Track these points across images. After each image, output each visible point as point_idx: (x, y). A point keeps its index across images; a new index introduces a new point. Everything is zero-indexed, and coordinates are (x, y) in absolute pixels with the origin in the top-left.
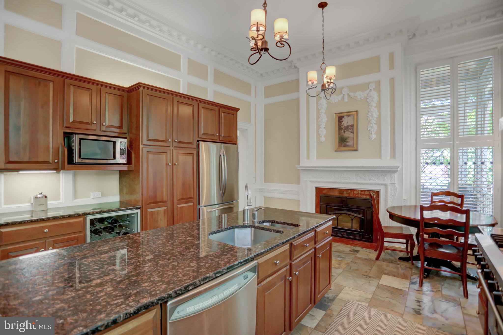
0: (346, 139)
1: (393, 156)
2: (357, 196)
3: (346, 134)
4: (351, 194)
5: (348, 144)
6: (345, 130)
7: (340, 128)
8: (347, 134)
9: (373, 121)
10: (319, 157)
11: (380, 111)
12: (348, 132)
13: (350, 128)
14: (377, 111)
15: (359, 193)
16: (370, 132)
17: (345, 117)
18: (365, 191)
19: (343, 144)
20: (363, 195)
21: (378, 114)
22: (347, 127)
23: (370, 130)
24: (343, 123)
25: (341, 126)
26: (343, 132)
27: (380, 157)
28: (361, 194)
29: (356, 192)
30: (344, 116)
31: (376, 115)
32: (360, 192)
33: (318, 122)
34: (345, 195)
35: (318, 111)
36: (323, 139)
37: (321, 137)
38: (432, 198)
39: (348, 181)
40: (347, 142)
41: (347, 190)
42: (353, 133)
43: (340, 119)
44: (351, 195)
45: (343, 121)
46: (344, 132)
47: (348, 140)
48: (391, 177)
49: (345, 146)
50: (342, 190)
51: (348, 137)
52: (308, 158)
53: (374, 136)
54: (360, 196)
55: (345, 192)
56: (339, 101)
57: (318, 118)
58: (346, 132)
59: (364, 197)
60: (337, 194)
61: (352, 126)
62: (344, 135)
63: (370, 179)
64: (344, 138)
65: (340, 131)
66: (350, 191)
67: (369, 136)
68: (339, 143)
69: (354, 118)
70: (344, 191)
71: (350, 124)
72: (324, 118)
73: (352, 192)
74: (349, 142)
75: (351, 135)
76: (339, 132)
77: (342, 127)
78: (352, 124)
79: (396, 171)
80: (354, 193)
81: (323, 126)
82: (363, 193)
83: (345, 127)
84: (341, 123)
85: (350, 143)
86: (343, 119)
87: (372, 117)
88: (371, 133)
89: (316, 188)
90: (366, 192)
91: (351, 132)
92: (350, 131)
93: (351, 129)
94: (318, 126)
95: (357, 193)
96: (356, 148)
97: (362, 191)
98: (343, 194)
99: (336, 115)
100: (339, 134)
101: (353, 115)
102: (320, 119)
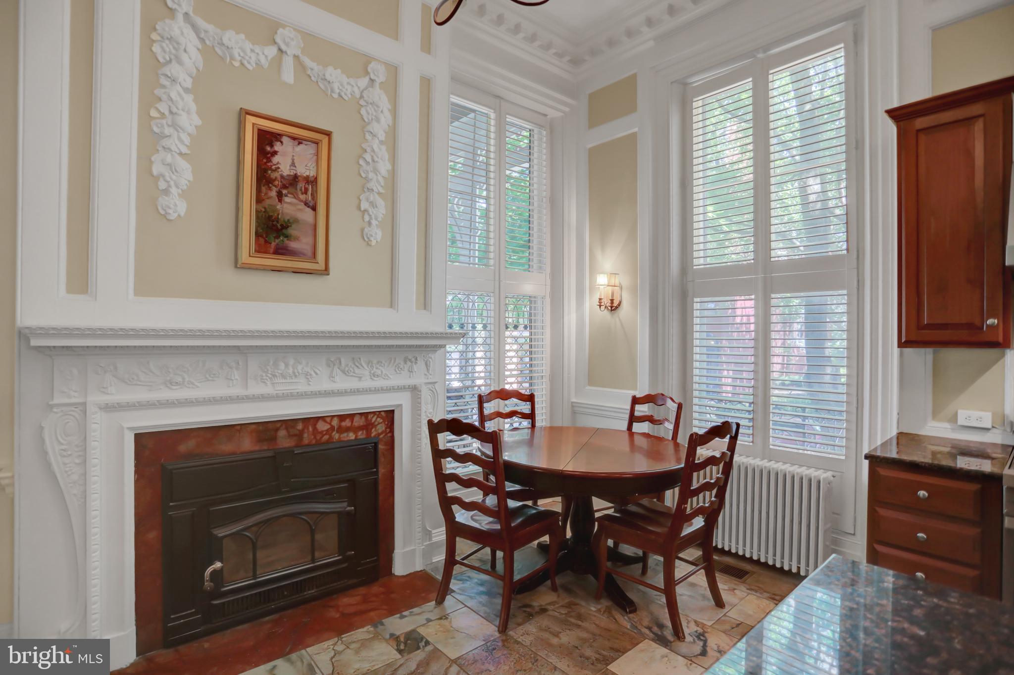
0: (286, 226)
1: (425, 302)
2: (326, 437)
3: (285, 206)
4: (306, 435)
5: (293, 245)
6: (284, 192)
7: (262, 178)
8: (291, 208)
9: (377, 184)
11: (393, 159)
12: (294, 201)
13: (301, 185)
14: (387, 156)
15: (332, 428)
16: (367, 218)
17: (285, 139)
18: (351, 416)
19: (273, 244)
20: (348, 429)
21: (389, 167)
22: (295, 179)
23: (365, 211)
24: (276, 159)
25: (265, 171)
26: (273, 193)
27: (392, 304)
28: (340, 430)
29: (322, 426)
30: (281, 135)
31: (384, 167)
32: (335, 422)
33: (145, 120)
34: (284, 441)
35: (152, 65)
36: (176, 205)
37: (166, 192)
39: (302, 386)
40: (289, 237)
41: (288, 424)
42: (314, 209)
43: (266, 141)
44: (307, 438)
45: (275, 153)
46: (280, 196)
47: (291, 231)
48: (427, 365)
49: (281, 251)
50: (270, 426)
51: (296, 221)
52: (82, 285)
53: (377, 234)
54: (336, 436)
55: (282, 433)
56: (258, 63)
58: (287, 199)
59: (352, 436)
60: (247, 444)
61: (313, 181)
62: (279, 207)
63: (374, 376)
64: (277, 220)
65: (264, 189)
66: (300, 426)
67: (362, 230)
68: (258, 235)
69: (317, 154)
70: (277, 430)
71: (305, 169)
72: (186, 111)
73: (311, 429)
74: (297, 239)
75: (307, 215)
76: (259, 191)
77: (274, 175)
78: (312, 173)
79: (443, 347)
80: (315, 428)
81: (179, 144)
82: (347, 423)
83: (282, 177)
84: (269, 160)
85: (301, 244)
86: (277, 147)
87: (376, 171)
88: (370, 223)
89: (137, 436)
90: (357, 419)
91: (306, 204)
92: (303, 197)
93: (306, 192)
94: (151, 140)
95: (327, 427)
96: (322, 266)
97: (342, 418)
98: (273, 439)
99: (251, 119)
100: (259, 200)
101: (316, 143)
102: (163, 107)
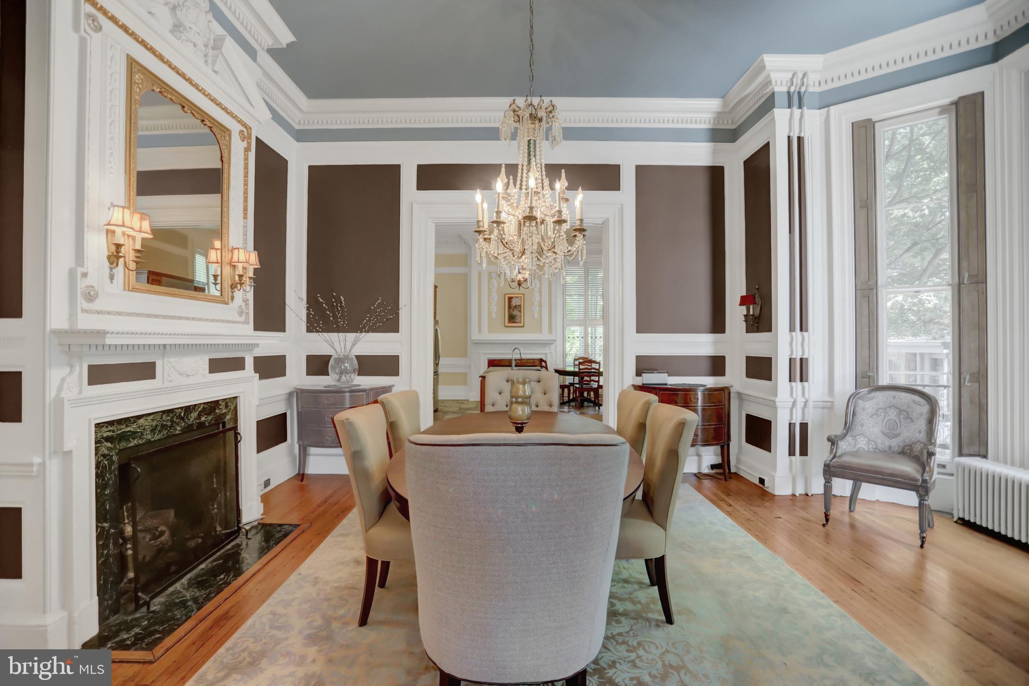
0: (515, 316)
1: (550, 331)
3: (514, 312)
5: (516, 321)
7: (510, 307)
8: (516, 312)
9: (536, 304)
10: (490, 331)
11: (541, 296)
12: (516, 310)
13: (518, 307)
14: (539, 296)
17: (514, 298)
19: (512, 321)
21: (540, 298)
22: (516, 306)
23: (533, 310)
25: (510, 305)
26: (512, 310)
27: (541, 332)
29: (523, 361)
31: (538, 299)
32: (526, 361)
33: (489, 300)
35: (489, 289)
36: (494, 315)
37: (492, 313)
38: (574, 363)
40: (515, 319)
42: (520, 312)
43: (510, 299)
45: (512, 301)
47: (516, 318)
48: (550, 348)
49: (514, 322)
51: (517, 315)
52: (480, 331)
53: (536, 316)
57: (489, 296)
61: (520, 306)
64: (513, 315)
67: (533, 315)
68: (509, 319)
69: (521, 300)
71: (518, 304)
72: (495, 297)
75: (519, 314)
76: (509, 310)
77: (512, 306)
78: (520, 304)
79: (553, 343)
81: (494, 303)
82: (529, 361)
83: (514, 306)
84: (511, 303)
85: (518, 320)
87: (536, 300)
88: (535, 313)
89: (488, 360)
92: (518, 310)
94: (490, 304)
96: (523, 324)
97: (528, 360)
99: (507, 295)
100: (509, 312)
101: (521, 297)
102: (491, 297)
